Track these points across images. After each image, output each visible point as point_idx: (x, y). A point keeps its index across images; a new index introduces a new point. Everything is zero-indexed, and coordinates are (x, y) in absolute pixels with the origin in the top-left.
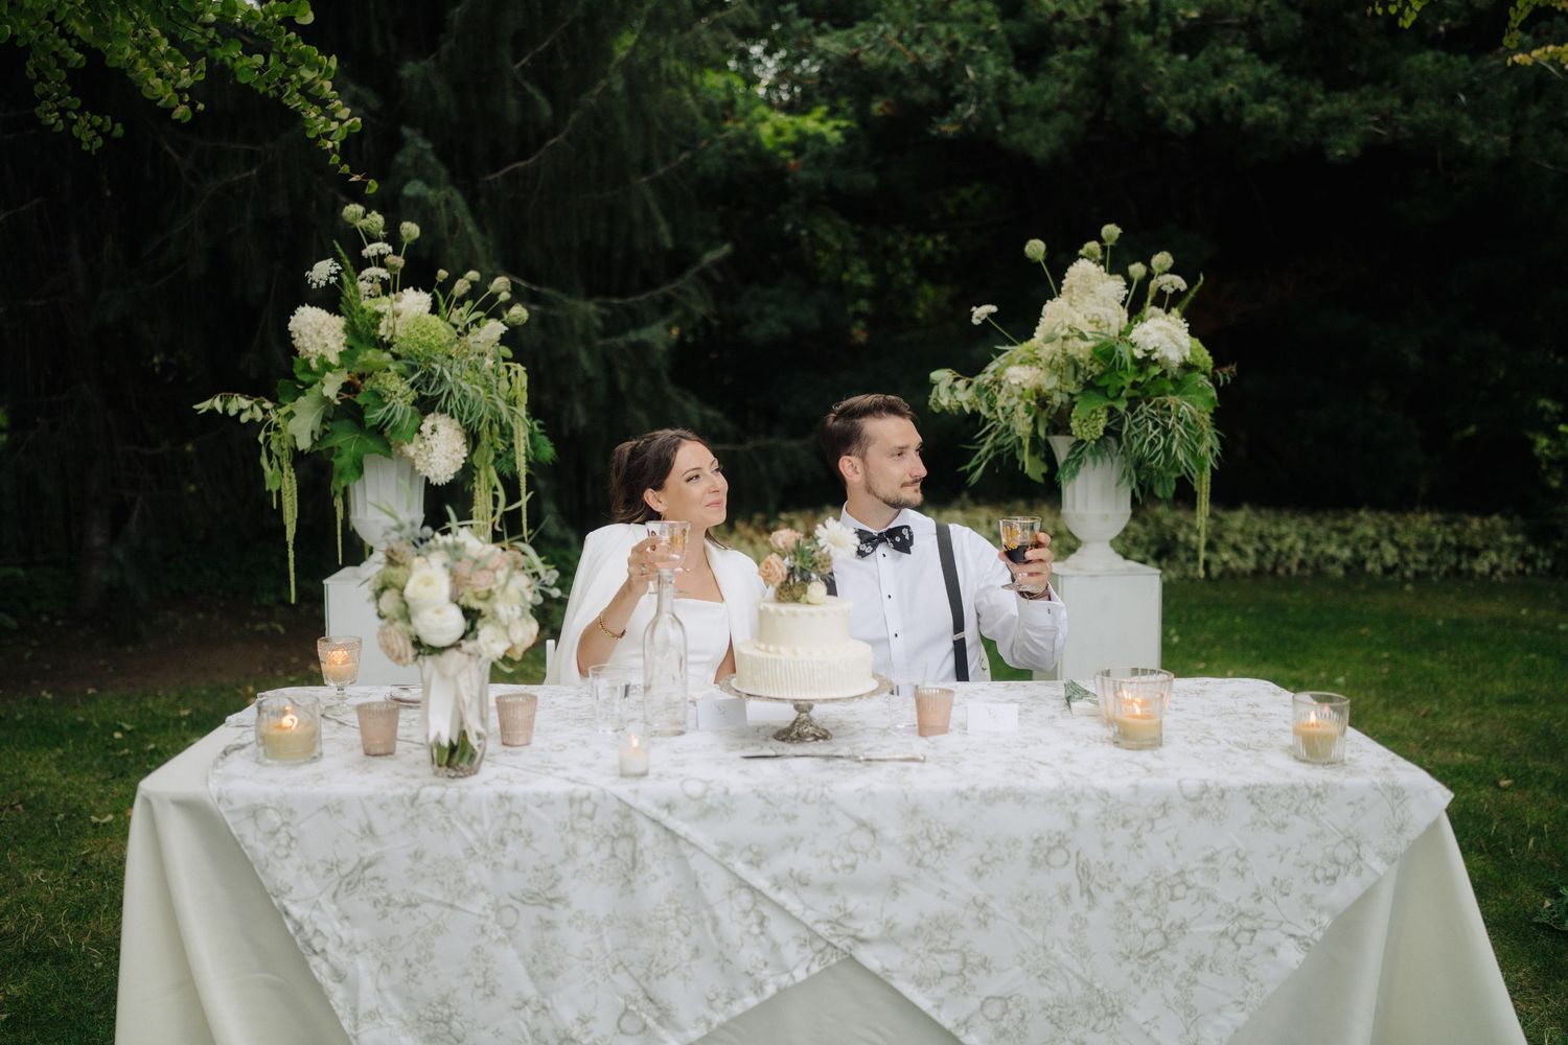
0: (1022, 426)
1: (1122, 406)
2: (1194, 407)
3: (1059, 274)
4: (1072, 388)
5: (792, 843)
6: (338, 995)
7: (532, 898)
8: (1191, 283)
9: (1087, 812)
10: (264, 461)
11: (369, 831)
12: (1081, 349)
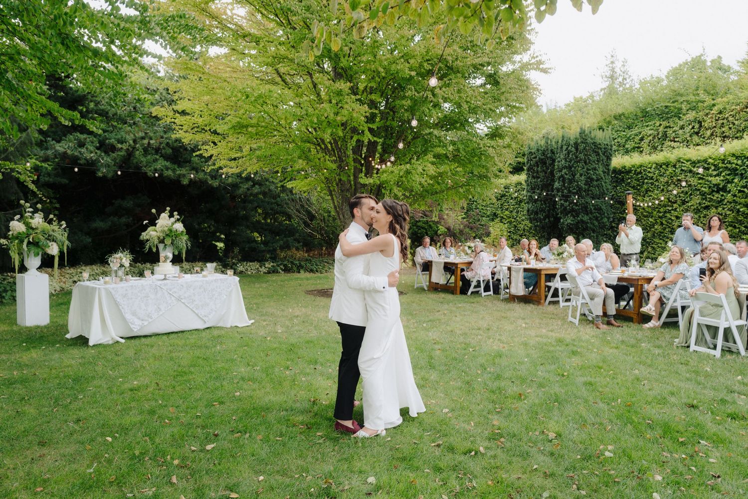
0: (156, 241)
1: (174, 238)
2: (185, 238)
3: (159, 216)
4: (164, 236)
5: (174, 288)
6: (123, 311)
7: (145, 297)
8: (181, 218)
9: (204, 282)
10: (10, 252)
11: (126, 290)
12: (166, 229)
